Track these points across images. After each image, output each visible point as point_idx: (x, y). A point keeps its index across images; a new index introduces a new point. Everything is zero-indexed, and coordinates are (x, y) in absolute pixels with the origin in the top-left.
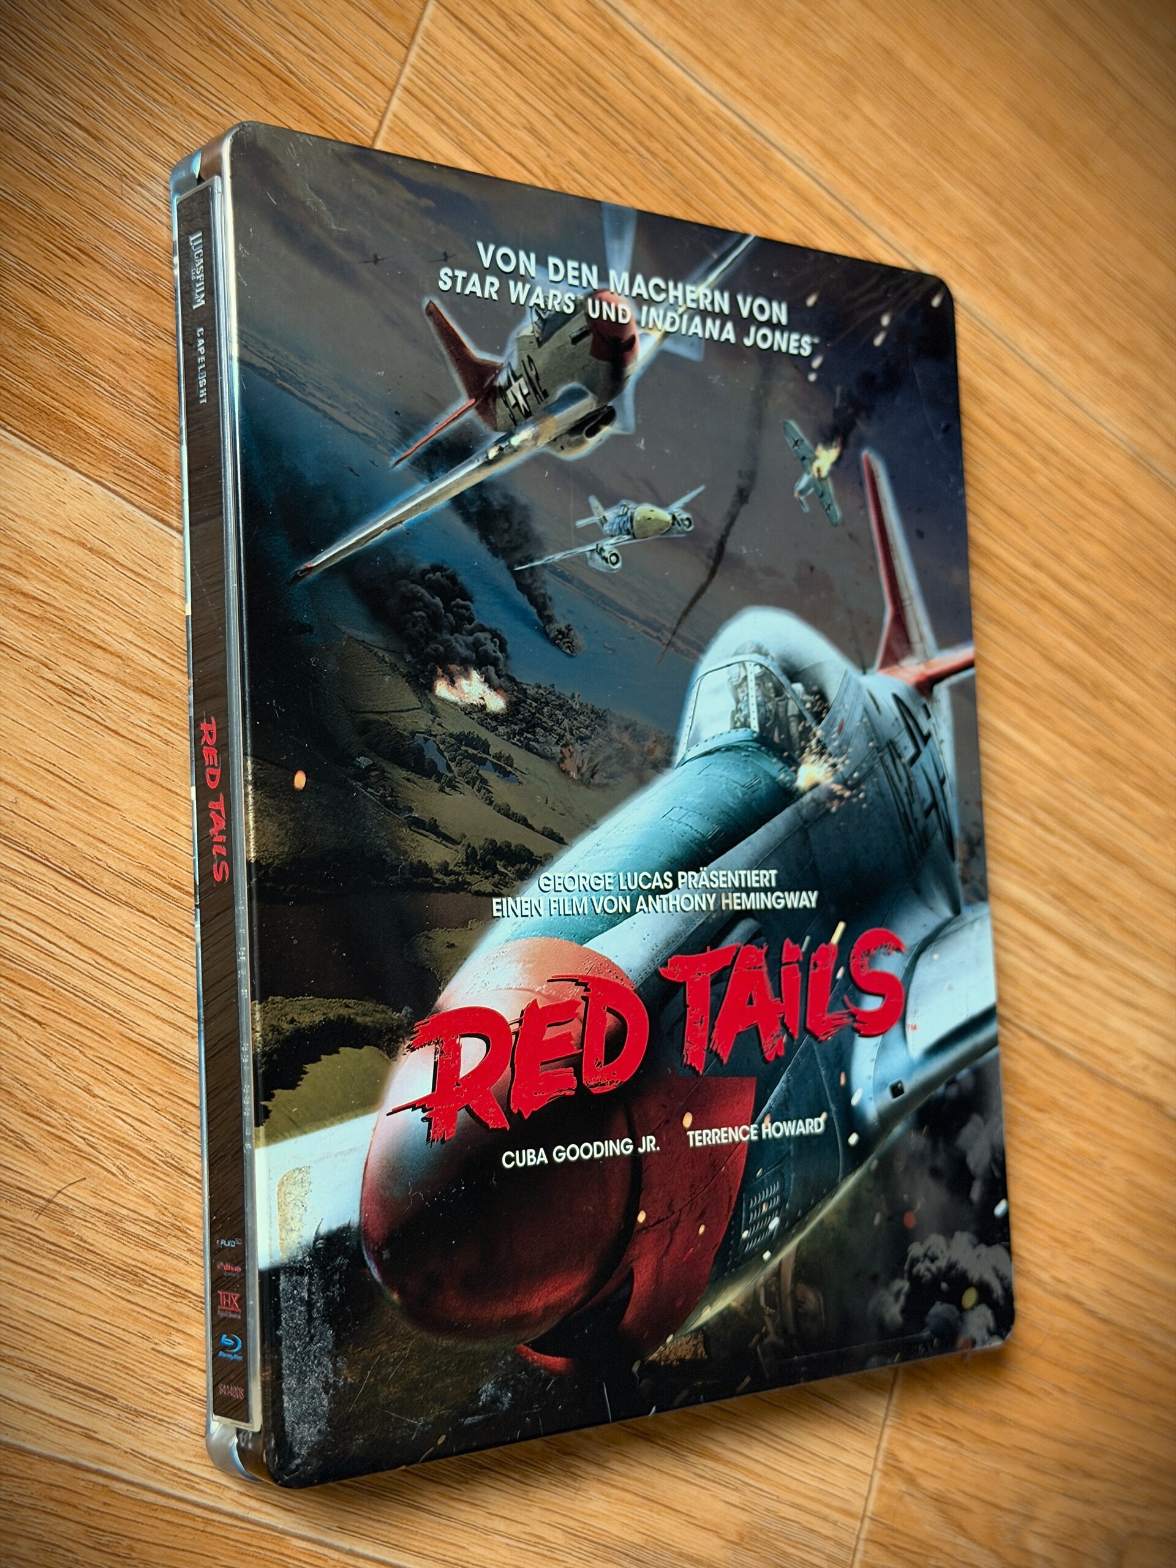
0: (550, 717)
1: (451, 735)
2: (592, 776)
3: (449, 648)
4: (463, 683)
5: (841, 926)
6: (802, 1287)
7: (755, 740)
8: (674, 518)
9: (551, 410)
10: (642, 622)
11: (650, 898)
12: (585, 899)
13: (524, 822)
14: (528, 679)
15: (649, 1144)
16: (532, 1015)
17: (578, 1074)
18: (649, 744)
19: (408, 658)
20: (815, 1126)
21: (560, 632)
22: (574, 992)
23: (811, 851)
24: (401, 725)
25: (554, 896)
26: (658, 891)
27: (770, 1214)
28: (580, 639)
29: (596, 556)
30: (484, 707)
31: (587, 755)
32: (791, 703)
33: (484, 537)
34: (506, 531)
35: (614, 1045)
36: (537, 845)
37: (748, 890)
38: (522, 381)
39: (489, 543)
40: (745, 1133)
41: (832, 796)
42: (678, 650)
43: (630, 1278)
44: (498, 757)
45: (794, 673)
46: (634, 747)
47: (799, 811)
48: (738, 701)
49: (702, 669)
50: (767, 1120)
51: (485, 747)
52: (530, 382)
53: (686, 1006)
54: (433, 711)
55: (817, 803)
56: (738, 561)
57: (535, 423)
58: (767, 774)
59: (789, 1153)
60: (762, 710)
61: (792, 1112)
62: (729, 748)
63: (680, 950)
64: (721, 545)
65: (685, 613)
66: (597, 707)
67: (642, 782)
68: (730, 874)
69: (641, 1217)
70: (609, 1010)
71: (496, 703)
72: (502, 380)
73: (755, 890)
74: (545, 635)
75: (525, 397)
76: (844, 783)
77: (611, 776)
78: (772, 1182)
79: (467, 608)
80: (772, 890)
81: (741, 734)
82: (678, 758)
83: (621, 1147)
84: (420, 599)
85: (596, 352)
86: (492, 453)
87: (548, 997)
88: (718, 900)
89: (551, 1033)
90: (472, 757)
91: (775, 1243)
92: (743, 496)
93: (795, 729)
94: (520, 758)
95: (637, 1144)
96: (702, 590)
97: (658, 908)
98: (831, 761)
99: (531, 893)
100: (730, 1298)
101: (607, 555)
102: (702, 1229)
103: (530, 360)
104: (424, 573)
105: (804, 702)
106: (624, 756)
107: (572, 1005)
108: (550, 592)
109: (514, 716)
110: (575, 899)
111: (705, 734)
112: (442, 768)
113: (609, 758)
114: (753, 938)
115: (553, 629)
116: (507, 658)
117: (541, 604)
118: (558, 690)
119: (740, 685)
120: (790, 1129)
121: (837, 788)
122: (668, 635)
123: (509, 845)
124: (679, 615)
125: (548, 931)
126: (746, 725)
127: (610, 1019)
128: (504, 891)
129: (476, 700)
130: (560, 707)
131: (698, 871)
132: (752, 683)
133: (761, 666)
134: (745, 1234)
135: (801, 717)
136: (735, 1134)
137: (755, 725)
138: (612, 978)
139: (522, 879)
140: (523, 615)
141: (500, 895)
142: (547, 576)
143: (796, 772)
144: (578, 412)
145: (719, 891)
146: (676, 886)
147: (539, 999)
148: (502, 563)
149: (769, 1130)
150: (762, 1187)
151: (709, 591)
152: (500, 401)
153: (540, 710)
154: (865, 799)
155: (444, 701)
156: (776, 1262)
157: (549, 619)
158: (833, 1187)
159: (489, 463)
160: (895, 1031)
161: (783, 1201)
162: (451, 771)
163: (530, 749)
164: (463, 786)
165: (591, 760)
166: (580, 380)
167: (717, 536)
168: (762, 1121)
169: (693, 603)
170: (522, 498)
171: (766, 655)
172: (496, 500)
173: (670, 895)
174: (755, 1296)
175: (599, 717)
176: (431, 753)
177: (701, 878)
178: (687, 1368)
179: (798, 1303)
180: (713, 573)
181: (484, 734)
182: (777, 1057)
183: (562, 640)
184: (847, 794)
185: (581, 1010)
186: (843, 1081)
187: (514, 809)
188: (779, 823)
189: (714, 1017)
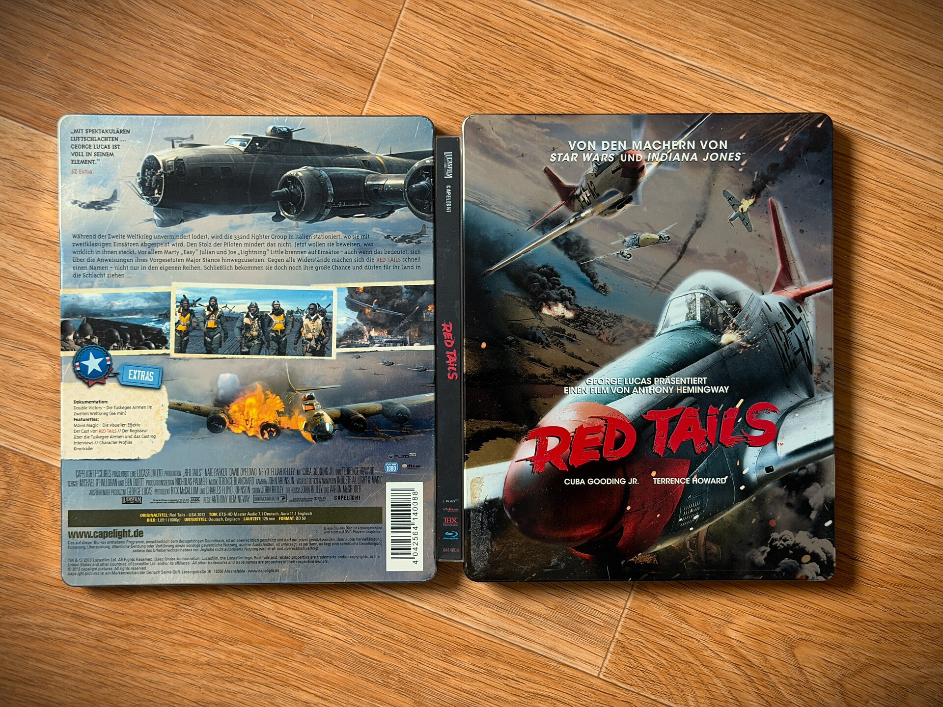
0: (594, 319)
1: (549, 328)
2: (614, 341)
3: (548, 294)
4: (555, 308)
5: (742, 401)
6: (709, 544)
7: (699, 325)
8: (660, 237)
9: (601, 201)
10: (642, 280)
11: (640, 388)
12: (607, 388)
13: (580, 359)
14: (584, 305)
15: (634, 481)
16: (580, 430)
17: (601, 452)
18: (643, 328)
19: (530, 300)
20: (722, 481)
21: (601, 286)
22: (601, 422)
23: (726, 369)
24: (526, 325)
25: (592, 387)
26: (644, 385)
27: (694, 513)
28: (610, 288)
29: (620, 256)
30: (564, 316)
31: (611, 334)
32: (719, 309)
33: (567, 252)
34: (577, 250)
35: (619, 443)
36: (585, 367)
37: (691, 386)
38: (587, 191)
39: (569, 255)
40: (683, 481)
41: (740, 346)
42: (660, 290)
43: (622, 530)
44: (570, 335)
45: (721, 296)
46: (635, 329)
47: (721, 353)
48: (690, 309)
49: (671, 297)
50: (695, 477)
51: (564, 331)
52: (591, 191)
53: (655, 430)
54: (541, 319)
55: (731, 350)
56: (694, 252)
57: (592, 207)
58: (704, 338)
59: (706, 491)
60: (703, 312)
61: (709, 474)
62: (684, 328)
63: (653, 408)
64: (685, 246)
65: (664, 275)
66: (617, 314)
67: (638, 343)
68: (681, 379)
69: (629, 508)
70: (617, 430)
71: (569, 315)
72: (578, 192)
73: (695, 385)
74: (594, 288)
75: (588, 197)
76: (748, 341)
77: (623, 341)
78: (696, 500)
79: (558, 280)
80: (704, 386)
81: (691, 322)
82: (657, 333)
83: (621, 481)
84: (537, 278)
85: (624, 175)
86: (572, 221)
87: (589, 424)
88: (675, 389)
89: (589, 437)
90: (558, 336)
91: (697, 525)
92: (698, 225)
93: (720, 319)
94: (579, 335)
95: (628, 481)
96: (674, 265)
97: (643, 392)
98: (741, 332)
99: (582, 385)
100: (672, 543)
101: (625, 255)
102: (658, 516)
103: (591, 182)
104: (539, 268)
105: (727, 308)
106: (630, 333)
107: (600, 427)
108: (596, 271)
109: (577, 319)
110: (603, 388)
111: (672, 323)
112: (543, 339)
113: (623, 334)
114: (692, 405)
115: (597, 286)
116: (575, 297)
117: (592, 277)
118: (598, 308)
119: (692, 303)
120: (707, 481)
121: (742, 343)
122: (655, 284)
123: (573, 368)
124: (661, 276)
125: (590, 400)
126: (694, 318)
127: (617, 433)
128: (570, 384)
129: (560, 314)
130: (599, 315)
131: (665, 377)
132: (698, 302)
133: (704, 294)
134: (680, 520)
135: (725, 314)
136: (679, 481)
137: (699, 318)
138: (619, 418)
139: (578, 380)
140: (583, 281)
141: (568, 386)
142: (595, 265)
143: (720, 337)
144: (613, 200)
145: (675, 386)
146: (653, 383)
147: (584, 424)
148: (574, 262)
149: (695, 480)
150: (691, 502)
151: (677, 265)
152: (577, 201)
153: (590, 317)
154: (759, 348)
155: (545, 315)
156: (697, 532)
157: (596, 282)
158: (729, 506)
159: (570, 224)
160: (770, 445)
161: (701, 509)
162: (547, 340)
163: (583, 331)
164: (552, 345)
165: (613, 335)
166: (615, 187)
167: (683, 242)
168: (693, 477)
169: (668, 271)
170: (585, 237)
171: (707, 289)
172: (573, 238)
173: (650, 387)
174: (684, 544)
175: (618, 318)
176: (539, 334)
177: (668, 380)
178: (647, 566)
179: (707, 550)
180: (680, 258)
181: (563, 327)
182: (702, 452)
183: (603, 289)
184: (749, 346)
185: (603, 429)
186: (738, 464)
187: (575, 354)
188: (709, 358)
189: (669, 435)
